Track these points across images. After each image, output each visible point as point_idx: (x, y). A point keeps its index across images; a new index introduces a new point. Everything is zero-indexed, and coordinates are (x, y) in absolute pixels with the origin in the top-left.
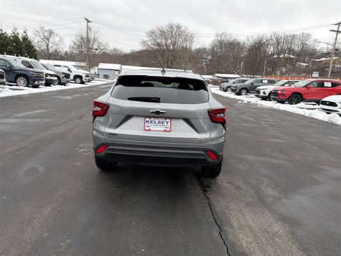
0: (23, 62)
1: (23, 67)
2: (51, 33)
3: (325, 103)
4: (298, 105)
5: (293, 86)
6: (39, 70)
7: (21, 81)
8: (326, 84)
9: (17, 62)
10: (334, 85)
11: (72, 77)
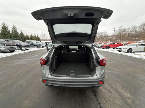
0: (36, 42)
1: (36, 43)
2: (45, 35)
3: (118, 49)
4: (108, 49)
5: (106, 44)
6: (40, 44)
7: (36, 47)
8: (115, 43)
9: (35, 42)
10: (118, 43)
11: (49, 45)
